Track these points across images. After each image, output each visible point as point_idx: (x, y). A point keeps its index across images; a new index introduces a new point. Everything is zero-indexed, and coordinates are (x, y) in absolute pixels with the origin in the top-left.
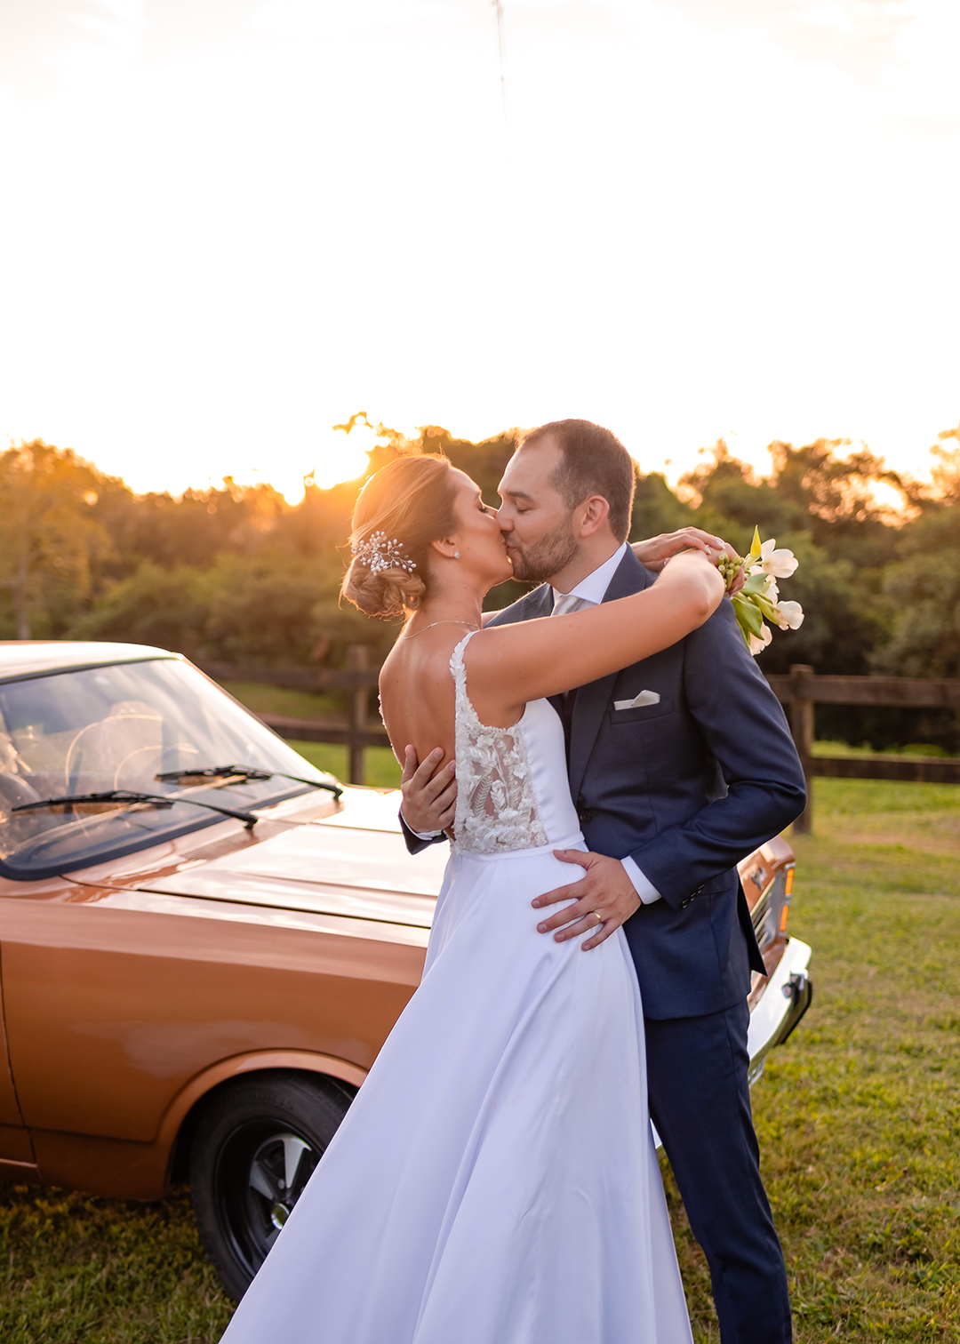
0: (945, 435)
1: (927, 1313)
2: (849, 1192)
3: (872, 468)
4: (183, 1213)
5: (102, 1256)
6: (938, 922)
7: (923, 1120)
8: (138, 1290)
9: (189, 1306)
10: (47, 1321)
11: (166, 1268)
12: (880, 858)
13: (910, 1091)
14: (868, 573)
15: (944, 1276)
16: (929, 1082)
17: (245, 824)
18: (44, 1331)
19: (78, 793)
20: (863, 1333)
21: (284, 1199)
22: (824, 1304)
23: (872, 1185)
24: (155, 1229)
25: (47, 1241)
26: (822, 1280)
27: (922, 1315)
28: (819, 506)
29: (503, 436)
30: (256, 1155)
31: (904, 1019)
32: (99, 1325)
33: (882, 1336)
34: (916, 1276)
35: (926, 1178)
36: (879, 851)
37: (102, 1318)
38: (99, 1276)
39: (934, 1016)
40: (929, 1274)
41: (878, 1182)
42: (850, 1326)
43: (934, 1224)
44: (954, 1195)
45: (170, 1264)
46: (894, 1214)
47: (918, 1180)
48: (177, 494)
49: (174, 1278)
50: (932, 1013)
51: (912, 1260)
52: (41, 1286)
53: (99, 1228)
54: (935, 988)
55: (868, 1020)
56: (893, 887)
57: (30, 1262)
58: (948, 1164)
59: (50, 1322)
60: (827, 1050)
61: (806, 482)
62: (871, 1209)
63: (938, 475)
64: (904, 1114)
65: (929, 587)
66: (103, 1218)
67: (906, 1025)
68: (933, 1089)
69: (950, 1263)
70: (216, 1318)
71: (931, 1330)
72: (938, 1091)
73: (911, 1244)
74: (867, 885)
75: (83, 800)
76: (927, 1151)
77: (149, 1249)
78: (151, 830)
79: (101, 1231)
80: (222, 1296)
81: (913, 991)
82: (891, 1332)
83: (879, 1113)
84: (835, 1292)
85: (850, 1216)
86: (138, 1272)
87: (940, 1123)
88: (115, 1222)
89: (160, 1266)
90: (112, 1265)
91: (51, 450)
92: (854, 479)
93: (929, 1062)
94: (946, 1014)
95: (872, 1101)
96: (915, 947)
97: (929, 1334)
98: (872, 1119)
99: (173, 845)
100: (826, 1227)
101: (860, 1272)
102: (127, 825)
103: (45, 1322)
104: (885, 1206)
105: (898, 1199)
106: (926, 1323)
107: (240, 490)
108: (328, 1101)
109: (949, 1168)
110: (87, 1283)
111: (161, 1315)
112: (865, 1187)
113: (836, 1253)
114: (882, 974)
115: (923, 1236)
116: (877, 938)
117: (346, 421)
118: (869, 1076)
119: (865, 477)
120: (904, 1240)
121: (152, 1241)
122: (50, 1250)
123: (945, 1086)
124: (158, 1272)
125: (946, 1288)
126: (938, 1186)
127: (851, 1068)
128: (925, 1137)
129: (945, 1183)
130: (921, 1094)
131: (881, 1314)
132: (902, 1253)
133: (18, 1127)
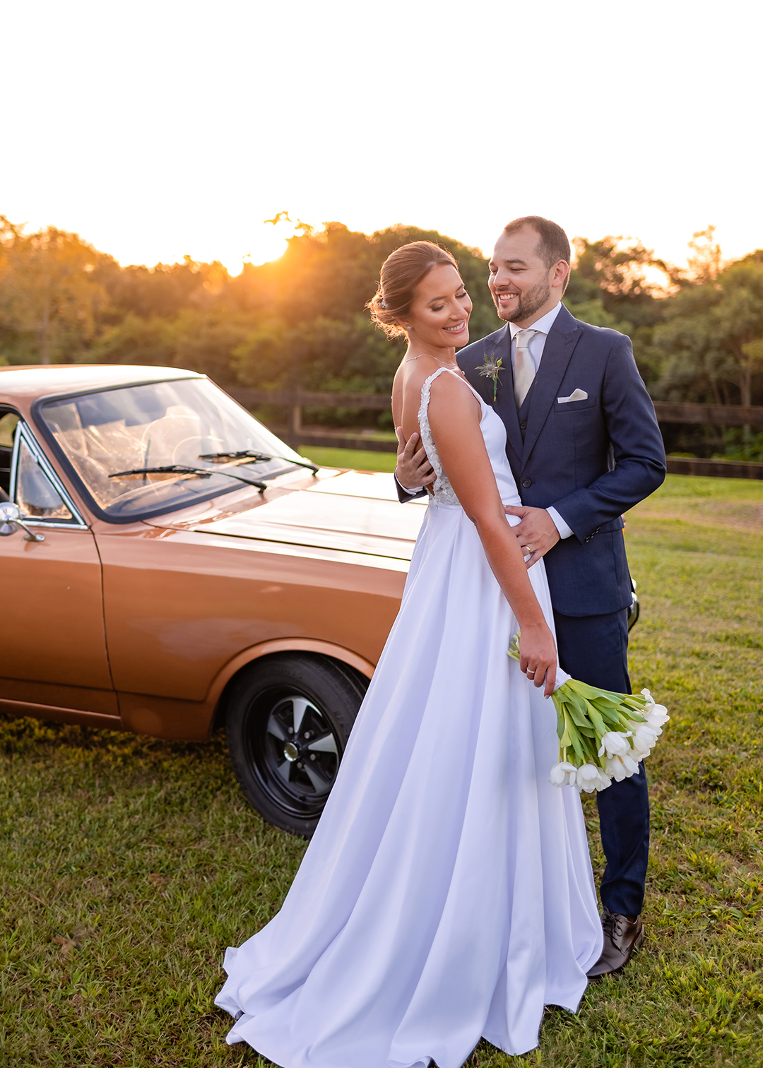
0: (697, 235)
1: (726, 823)
2: (666, 745)
3: (645, 257)
4: (211, 755)
5: (159, 782)
6: (710, 571)
7: (712, 699)
8: (187, 805)
9: (224, 815)
10: (128, 823)
11: (204, 790)
12: (665, 528)
13: (702, 681)
14: (644, 331)
15: (735, 799)
16: (714, 675)
17: (258, 489)
18: (126, 830)
19: (150, 466)
20: (683, 835)
21: (293, 740)
22: (656, 816)
23: (681, 741)
24: (192, 765)
25: (120, 771)
26: (654, 801)
27: (722, 824)
28: (607, 282)
29: (389, 230)
30: (272, 711)
31: (693, 634)
32: (164, 827)
33: (697, 836)
34: (716, 799)
35: (718, 736)
36: (664, 523)
37: (164, 822)
38: (159, 795)
39: (713, 633)
40: (725, 798)
41: (685, 739)
42: (674, 830)
43: (726, 766)
44: (738, 748)
45: (207, 787)
46: (698, 760)
47: (713, 738)
48: (151, 265)
49: (211, 797)
50: (712, 631)
51: (714, 788)
52: (120, 801)
53: (155, 764)
54: (712, 614)
55: (668, 634)
56: (676, 548)
57: (110, 785)
58: (732, 727)
59: (130, 824)
60: (642, 654)
61: (598, 266)
62: (682, 756)
63: (691, 263)
64: (699, 695)
65: (687, 342)
66: (156, 757)
67: (695, 638)
68: (717, 680)
69: (738, 791)
70: (244, 822)
71: (729, 833)
72: (721, 682)
73: (711, 779)
74: (659, 546)
75: (154, 471)
76: (717, 719)
77: (191, 778)
78: (197, 492)
79: (156, 766)
80: (245, 808)
81: (697, 616)
82: (703, 834)
83: (682, 695)
84: (662, 809)
85: (669, 760)
86: (185, 792)
87: (724, 702)
88: (165, 760)
89: (200, 788)
90: (167, 787)
91: (63, 235)
92: (633, 264)
93: (713, 662)
94: (722, 631)
95: (676, 687)
96: (696, 587)
97: (728, 836)
98: (678, 699)
99: (212, 503)
100: (652, 768)
101: (678, 796)
102: (182, 488)
103: (126, 824)
104: (692, 754)
105: (700, 750)
106: (725, 829)
107: (197, 266)
108: (327, 673)
109: (733, 731)
110: (151, 799)
111: (204, 820)
112: (677, 743)
113: (660, 784)
114: (675, 604)
115: (719, 774)
116: (669, 581)
117: (274, 217)
118: (672, 671)
119: (641, 263)
120: (707, 776)
121: (192, 772)
122: (122, 778)
123: (725, 677)
124: (199, 792)
125: (737, 807)
126: (726, 742)
127: (660, 666)
128: (715, 711)
129: (731, 740)
130: (709, 683)
131: (694, 823)
132: (705, 785)
133: (109, 690)
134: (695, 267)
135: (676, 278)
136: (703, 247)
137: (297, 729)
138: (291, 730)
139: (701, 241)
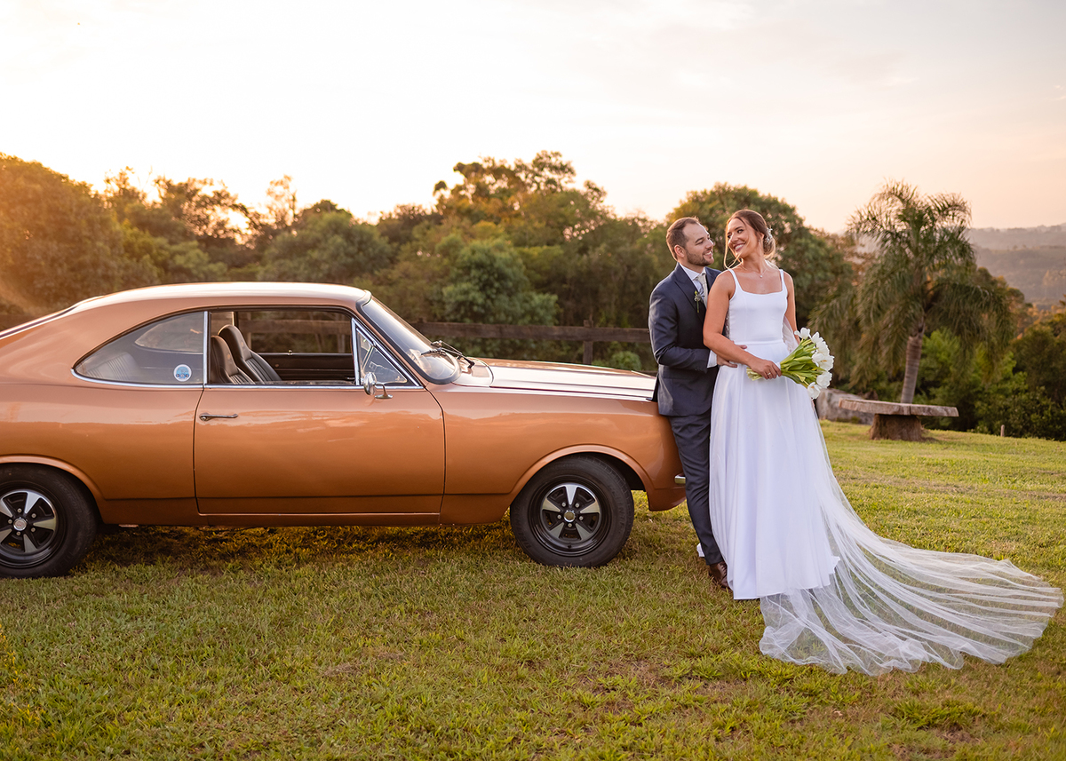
0: (275, 184)
3: (229, 201)
21: (567, 510)
28: (193, 224)
30: (546, 496)
63: (270, 209)
92: (218, 208)
119: (224, 207)
133: (440, 495)
134: (273, 213)
135: (257, 222)
136: (283, 195)
137: (570, 502)
138: (564, 504)
139: (279, 190)
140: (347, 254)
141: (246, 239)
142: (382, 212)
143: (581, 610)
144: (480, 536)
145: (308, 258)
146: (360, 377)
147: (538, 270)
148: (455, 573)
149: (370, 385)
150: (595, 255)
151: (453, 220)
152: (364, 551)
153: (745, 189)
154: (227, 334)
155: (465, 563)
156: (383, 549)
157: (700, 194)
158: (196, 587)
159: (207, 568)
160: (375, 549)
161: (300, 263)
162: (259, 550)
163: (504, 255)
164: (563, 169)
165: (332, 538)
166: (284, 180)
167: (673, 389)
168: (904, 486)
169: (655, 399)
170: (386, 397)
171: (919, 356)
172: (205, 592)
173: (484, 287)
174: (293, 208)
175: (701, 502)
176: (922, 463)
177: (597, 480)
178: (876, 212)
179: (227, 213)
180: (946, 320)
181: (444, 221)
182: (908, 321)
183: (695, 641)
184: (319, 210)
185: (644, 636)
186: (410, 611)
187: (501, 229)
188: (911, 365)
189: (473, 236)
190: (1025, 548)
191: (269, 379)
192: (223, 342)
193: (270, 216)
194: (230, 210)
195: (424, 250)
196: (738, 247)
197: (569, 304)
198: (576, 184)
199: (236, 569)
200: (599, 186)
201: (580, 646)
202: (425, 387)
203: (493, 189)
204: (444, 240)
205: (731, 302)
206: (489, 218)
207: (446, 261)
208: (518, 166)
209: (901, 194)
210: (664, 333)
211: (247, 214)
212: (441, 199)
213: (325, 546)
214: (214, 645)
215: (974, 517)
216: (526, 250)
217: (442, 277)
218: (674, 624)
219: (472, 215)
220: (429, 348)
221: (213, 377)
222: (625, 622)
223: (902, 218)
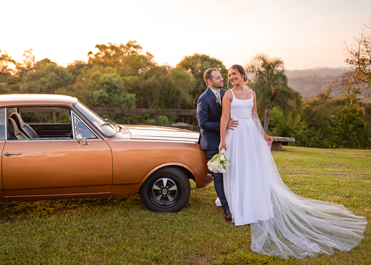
0: (26, 52)
3: (8, 58)
21: (163, 189)
30: (155, 183)
92: (3, 61)
119: (6, 61)
133: (110, 185)
134: (26, 63)
135: (19, 67)
136: (29, 56)
137: (165, 186)
138: (162, 187)
139: (28, 54)
140: (56, 79)
141: (15, 73)
142: (69, 63)
143: (174, 233)
144: (125, 199)
145: (40, 81)
146: (75, 136)
147: (129, 85)
148: (117, 217)
149: (80, 139)
150: (151, 80)
151: (97, 66)
152: (77, 208)
153: (205, 55)
154: (14, 117)
155: (121, 212)
156: (85, 207)
157: (188, 57)
158: (5, 229)
159: (9, 219)
160: (81, 207)
161: (37, 83)
162: (31, 209)
163: (116, 79)
164: (137, 47)
165: (63, 202)
166: (30, 50)
167: (207, 139)
168: (286, 172)
169: (199, 142)
170: (87, 144)
171: (269, 117)
172: (9, 231)
173: (109, 91)
174: (33, 61)
175: (220, 185)
176: (287, 161)
177: (176, 177)
178: (253, 64)
179: (7, 63)
180: (279, 103)
181: (93, 66)
182: (265, 104)
183: (223, 246)
184: (44, 62)
185: (201, 245)
186: (101, 237)
187: (115, 69)
188: (267, 120)
189: (104, 72)
190: (342, 198)
191: (34, 137)
192: (13, 120)
193: (24, 64)
194: (8, 62)
195: (86, 78)
196: (234, 81)
197: (142, 98)
198: (142, 53)
199: (21, 219)
200: (151, 53)
201: (176, 251)
202: (103, 139)
203: (112, 54)
204: (94, 74)
205: (231, 103)
206: (111, 65)
207: (94, 82)
208: (121, 46)
209: (263, 58)
210: (204, 116)
211: (15, 63)
212: (90, 58)
213: (60, 206)
214: (15, 259)
215: (317, 185)
216: (124, 78)
217: (93, 88)
218: (213, 238)
219: (104, 65)
220: (103, 123)
221: (9, 137)
222: (192, 238)
223: (263, 66)
